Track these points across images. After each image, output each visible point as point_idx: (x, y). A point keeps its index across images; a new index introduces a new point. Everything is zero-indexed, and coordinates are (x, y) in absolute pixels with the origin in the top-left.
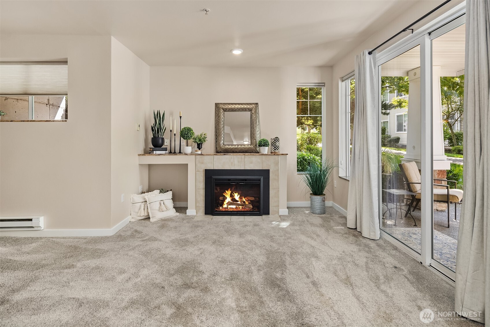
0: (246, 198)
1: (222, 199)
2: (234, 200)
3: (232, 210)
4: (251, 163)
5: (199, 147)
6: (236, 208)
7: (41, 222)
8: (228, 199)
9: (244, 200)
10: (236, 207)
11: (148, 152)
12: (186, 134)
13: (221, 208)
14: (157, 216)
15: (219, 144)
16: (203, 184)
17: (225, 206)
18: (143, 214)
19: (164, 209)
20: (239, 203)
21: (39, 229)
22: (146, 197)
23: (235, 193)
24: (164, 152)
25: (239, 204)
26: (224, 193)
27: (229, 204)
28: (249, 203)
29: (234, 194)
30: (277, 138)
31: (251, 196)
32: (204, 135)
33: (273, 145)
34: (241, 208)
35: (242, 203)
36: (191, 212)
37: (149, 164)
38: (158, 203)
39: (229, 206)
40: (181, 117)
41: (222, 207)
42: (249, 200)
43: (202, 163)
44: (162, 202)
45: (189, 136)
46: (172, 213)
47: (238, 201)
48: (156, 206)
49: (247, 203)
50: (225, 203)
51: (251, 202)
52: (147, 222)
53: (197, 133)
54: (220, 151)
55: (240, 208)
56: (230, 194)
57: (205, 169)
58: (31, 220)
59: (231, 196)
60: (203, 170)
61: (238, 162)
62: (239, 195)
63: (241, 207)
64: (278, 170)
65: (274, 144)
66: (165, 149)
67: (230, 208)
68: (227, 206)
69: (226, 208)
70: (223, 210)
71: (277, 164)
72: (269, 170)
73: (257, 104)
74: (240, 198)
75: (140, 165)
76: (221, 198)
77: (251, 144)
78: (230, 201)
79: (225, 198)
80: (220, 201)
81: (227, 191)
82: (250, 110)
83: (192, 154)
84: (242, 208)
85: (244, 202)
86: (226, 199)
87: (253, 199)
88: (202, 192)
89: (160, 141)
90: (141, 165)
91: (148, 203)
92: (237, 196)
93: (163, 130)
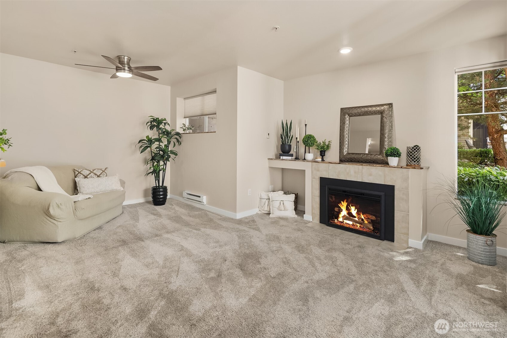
0: (365, 216)
1: (337, 211)
2: (350, 214)
3: (348, 226)
4: (371, 175)
5: (322, 154)
6: (353, 225)
7: (204, 199)
8: (344, 213)
9: (363, 217)
10: (353, 224)
11: (278, 157)
12: (309, 141)
13: (336, 221)
14: (275, 213)
15: (343, 153)
16: (319, 192)
17: (341, 219)
18: (266, 209)
19: (283, 209)
20: (356, 219)
21: (202, 203)
22: (270, 195)
23: (352, 206)
24: (290, 158)
25: (356, 221)
26: (339, 204)
27: (345, 218)
28: (369, 223)
29: (350, 207)
30: (418, 146)
31: (371, 215)
32: (329, 142)
33: (408, 155)
34: (359, 227)
35: (360, 220)
36: (308, 217)
37: (282, 168)
38: (278, 202)
39: (345, 221)
40: (306, 125)
41: (338, 220)
42: (369, 218)
43: (318, 170)
44: (282, 202)
45: (309, 143)
46: (290, 213)
47: (355, 217)
48: (277, 204)
49: (366, 222)
50: (341, 215)
51: (372, 222)
52: (267, 217)
53: (320, 139)
54: (343, 160)
55: (357, 226)
56: (346, 207)
58: (200, 197)
59: (347, 209)
60: (319, 178)
61: (355, 172)
62: (356, 210)
63: (358, 225)
64: (407, 188)
66: (292, 155)
67: (346, 223)
68: (343, 220)
69: (341, 222)
70: (339, 224)
71: (406, 179)
72: (394, 186)
73: (390, 105)
74: (358, 213)
75: (269, 167)
76: (336, 209)
77: (380, 153)
78: (346, 215)
79: (340, 210)
80: (335, 213)
81: (342, 202)
82: (381, 113)
83: (314, 161)
84: (360, 227)
85: (362, 220)
86: (342, 211)
87: (374, 218)
88: (318, 200)
89: (287, 148)
90: (271, 168)
91: (271, 201)
92: (354, 211)
93: (290, 137)
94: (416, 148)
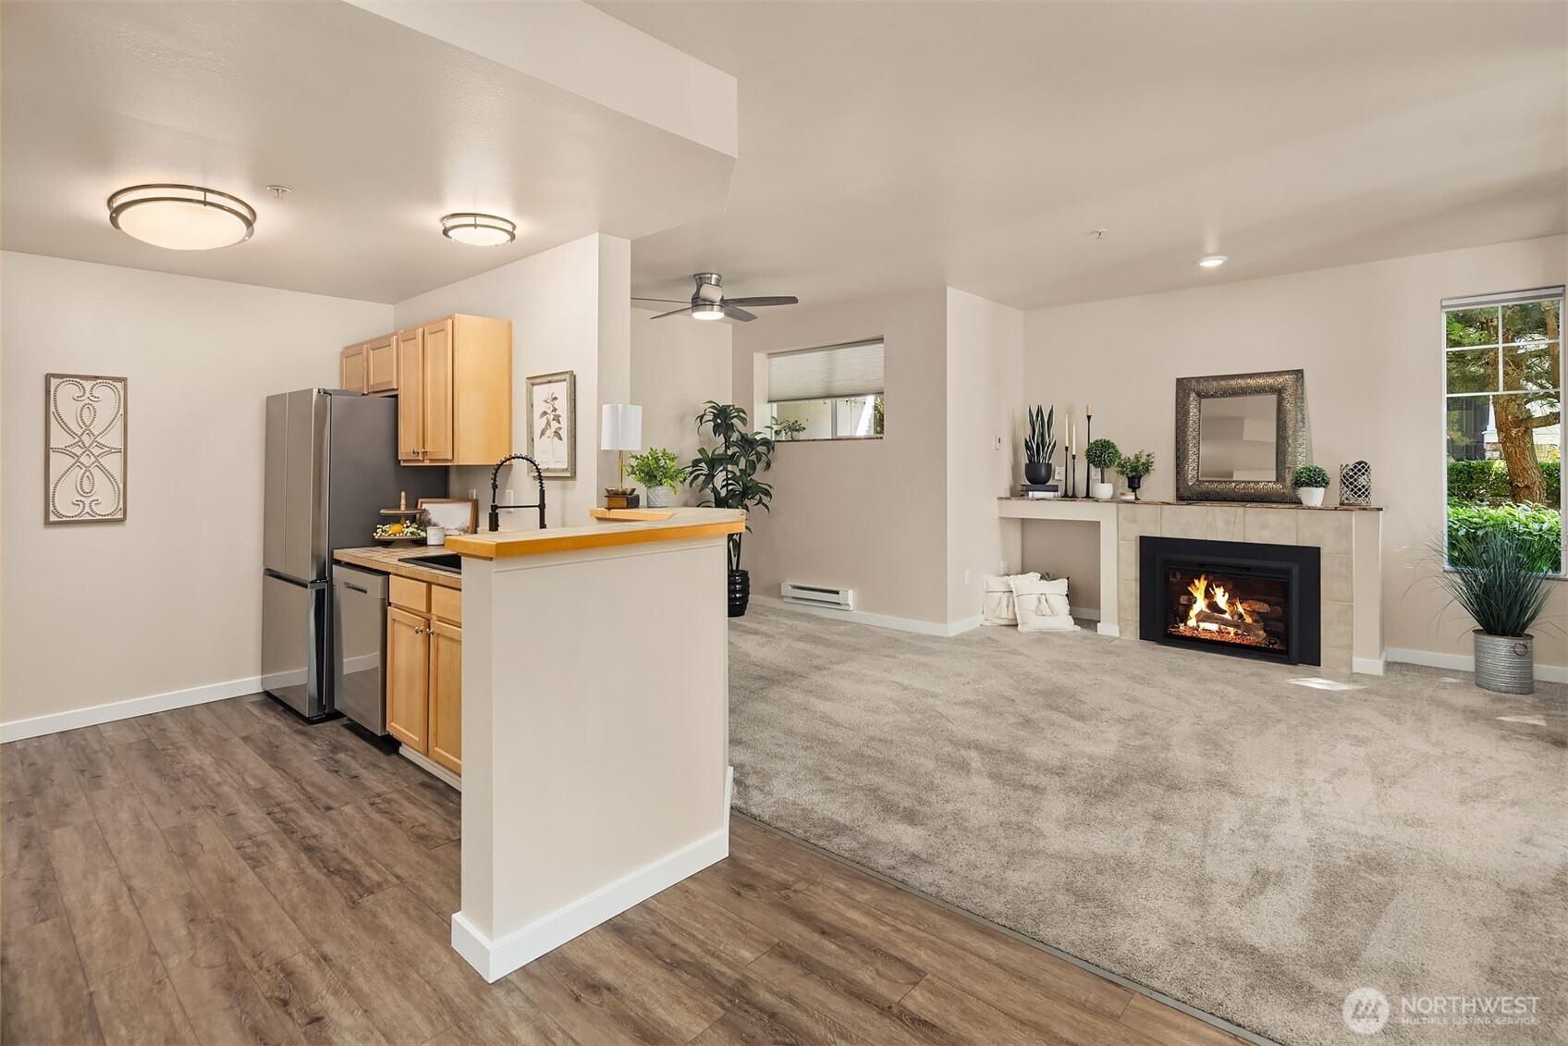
0: (1247, 607)
1: (1185, 603)
2: (1213, 607)
3: (1208, 636)
4: (1265, 527)
5: (1134, 484)
6: (1220, 632)
7: (850, 597)
8: (1200, 605)
9: (1241, 610)
10: (1220, 628)
11: (1019, 493)
12: (1101, 454)
13: (1182, 626)
14: (1031, 623)
15: (1185, 481)
16: (1136, 571)
17: (1192, 622)
18: (1006, 615)
19: (1049, 612)
20: (1227, 616)
21: (843, 607)
22: (1011, 583)
23: (1217, 588)
24: (1050, 495)
25: (1227, 620)
26: (1188, 587)
27: (1202, 617)
28: (1256, 622)
29: (1214, 591)
30: (1360, 463)
31: (1261, 603)
32: (1148, 456)
33: (1344, 483)
34: (1232, 634)
35: (1236, 617)
36: (1108, 628)
37: (1022, 519)
38: (1034, 599)
39: (1203, 625)
40: (1089, 417)
41: (1186, 625)
42: (1255, 611)
43: (1134, 521)
44: (1043, 598)
45: (1105, 461)
46: (1064, 622)
47: (1224, 612)
48: (1030, 602)
49: (1249, 620)
50: (1193, 613)
51: (1262, 620)
52: (1011, 630)
53: (1127, 451)
54: (1186, 496)
55: (1229, 633)
56: (1205, 592)
57: (1141, 537)
58: (837, 593)
59: (1206, 597)
60: (1136, 537)
61: (1228, 523)
62: (1227, 596)
63: (1231, 630)
64: (1348, 552)
65: (1347, 480)
66: (1055, 489)
67: (1203, 630)
68: (1197, 622)
69: (1193, 628)
70: (1188, 634)
71: (1345, 533)
72: (1319, 548)
73: (1300, 372)
74: (1231, 604)
75: (1001, 518)
76: (1183, 600)
77: (1277, 480)
78: (1204, 609)
79: (1192, 601)
80: (1181, 608)
81: (1196, 583)
82: (1277, 390)
83: (1113, 500)
84: (1236, 634)
85: (1241, 616)
86: (1195, 602)
87: (1265, 608)
88: (1133, 587)
89: (1043, 471)
90: (1004, 520)
91: (1014, 595)
92: (1221, 597)
93: (1048, 448)
94: (1362, 467)
